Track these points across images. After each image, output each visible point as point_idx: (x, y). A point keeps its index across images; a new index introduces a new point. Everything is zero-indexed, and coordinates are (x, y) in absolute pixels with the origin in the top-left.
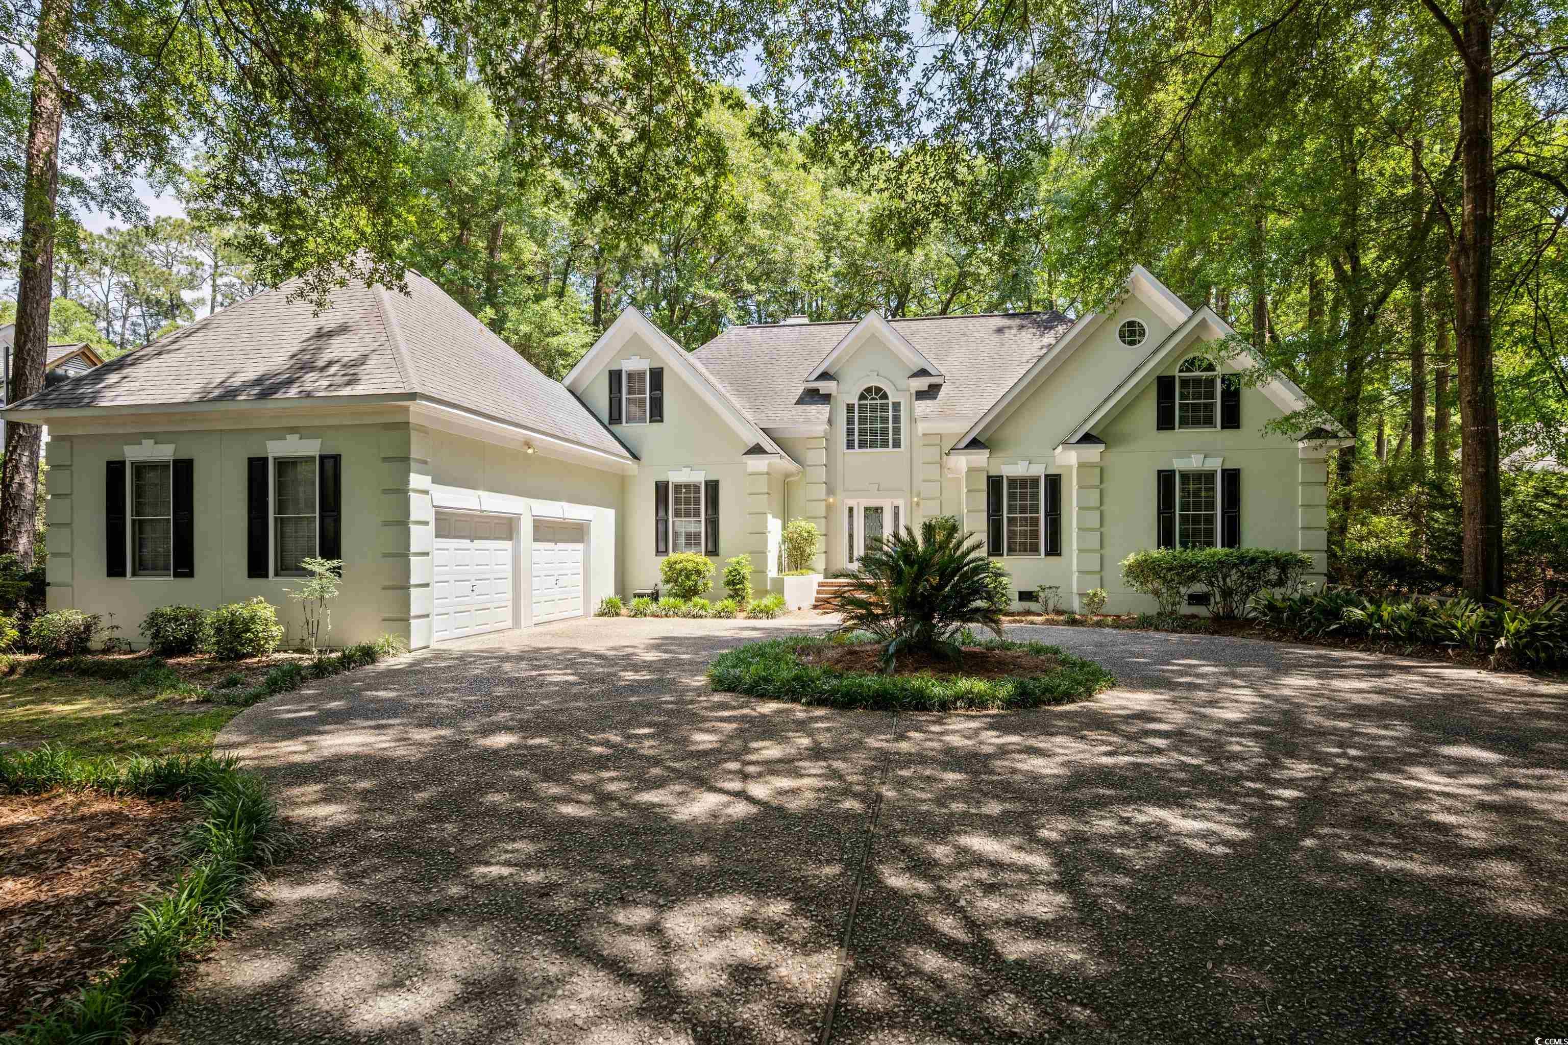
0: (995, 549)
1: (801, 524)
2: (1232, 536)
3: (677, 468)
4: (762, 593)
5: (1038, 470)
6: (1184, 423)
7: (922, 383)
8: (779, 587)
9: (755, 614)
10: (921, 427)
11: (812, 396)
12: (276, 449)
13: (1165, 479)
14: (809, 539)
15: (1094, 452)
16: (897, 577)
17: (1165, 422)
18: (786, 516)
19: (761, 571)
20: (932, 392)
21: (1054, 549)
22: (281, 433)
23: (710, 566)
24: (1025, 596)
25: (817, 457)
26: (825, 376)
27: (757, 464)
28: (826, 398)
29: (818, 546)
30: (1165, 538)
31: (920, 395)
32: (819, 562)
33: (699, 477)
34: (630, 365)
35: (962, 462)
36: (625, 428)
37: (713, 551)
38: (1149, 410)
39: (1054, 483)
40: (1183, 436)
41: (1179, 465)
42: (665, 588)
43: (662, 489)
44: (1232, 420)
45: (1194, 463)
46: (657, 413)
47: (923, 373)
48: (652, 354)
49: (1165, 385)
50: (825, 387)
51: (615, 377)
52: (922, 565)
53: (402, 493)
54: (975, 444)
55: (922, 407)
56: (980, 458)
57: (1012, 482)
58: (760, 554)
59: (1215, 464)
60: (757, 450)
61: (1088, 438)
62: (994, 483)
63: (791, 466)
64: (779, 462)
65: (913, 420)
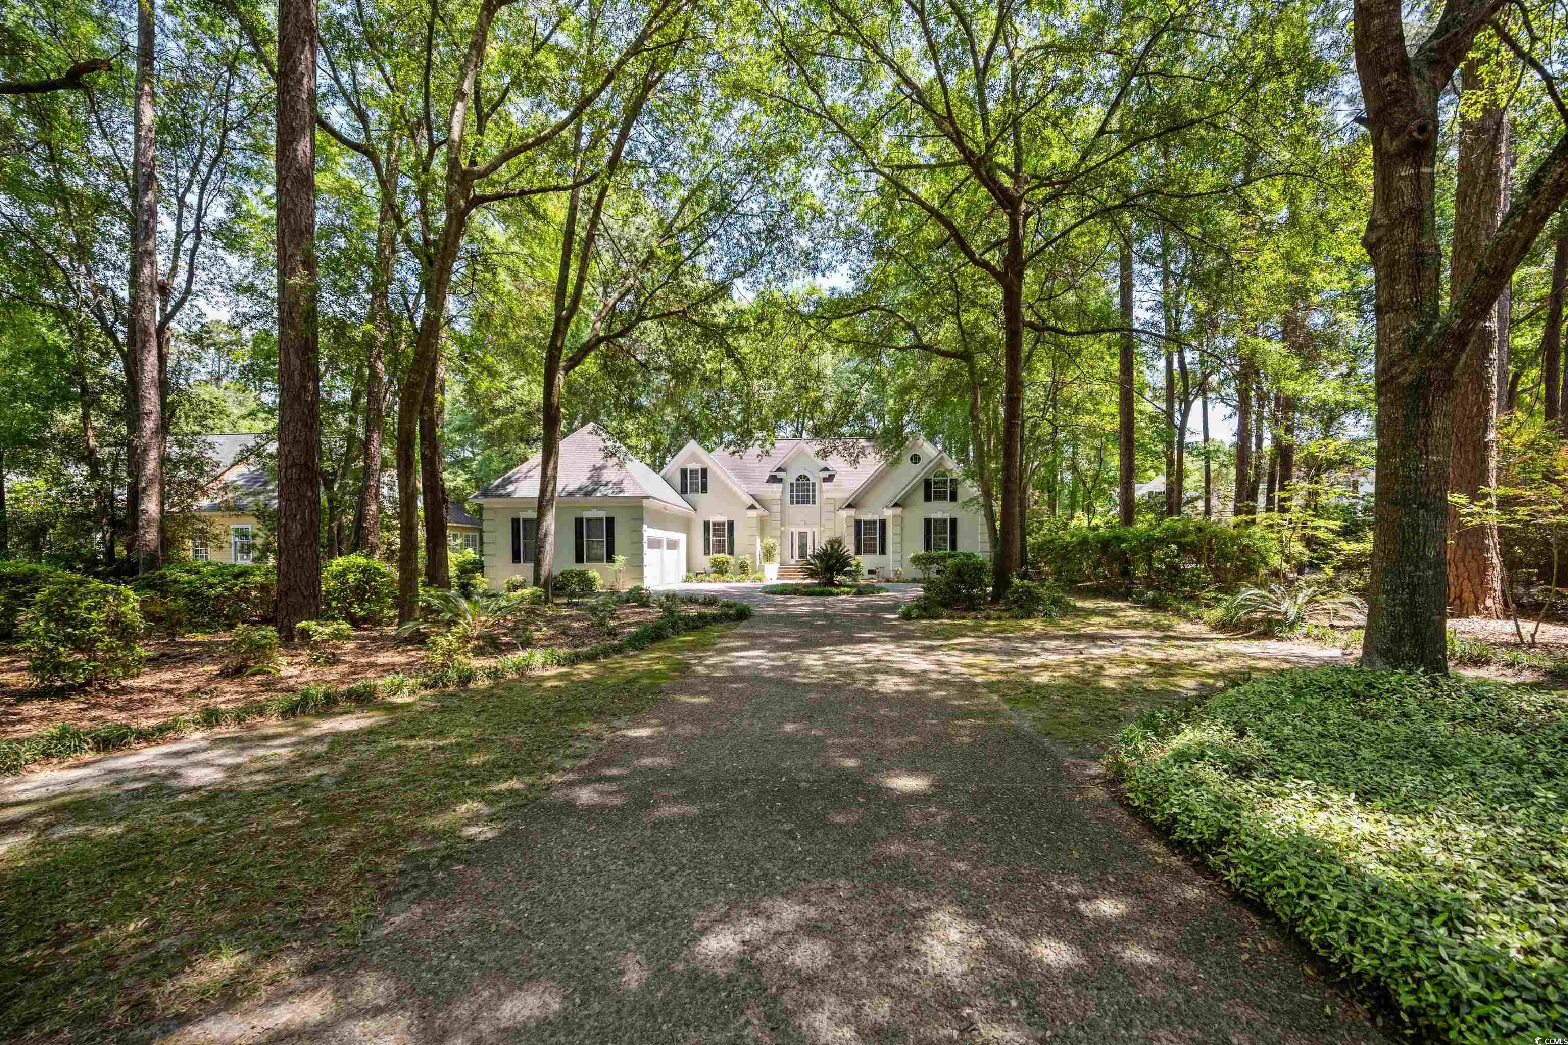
0: (858, 552)
1: (770, 541)
2: (954, 546)
3: (716, 514)
4: (755, 572)
5: (876, 517)
6: (935, 498)
7: (826, 474)
8: (762, 570)
9: (754, 580)
10: (825, 495)
11: (773, 479)
12: (587, 514)
13: (928, 522)
14: (774, 548)
15: (898, 511)
16: (822, 561)
17: (927, 498)
18: (762, 535)
19: (754, 562)
20: (830, 478)
21: (883, 552)
22: (589, 509)
23: (732, 560)
24: (871, 572)
25: (776, 508)
26: (780, 470)
27: (752, 513)
28: (780, 480)
29: (778, 550)
30: (928, 547)
31: (825, 480)
32: (777, 558)
33: (724, 519)
34: (690, 466)
35: (844, 514)
36: (689, 495)
37: (731, 553)
38: (921, 493)
39: (883, 523)
40: (934, 504)
41: (933, 516)
42: (709, 570)
43: (707, 524)
44: (954, 497)
45: (939, 516)
46: (704, 489)
47: (826, 469)
48: (701, 462)
49: (927, 483)
50: (780, 475)
51: (684, 472)
52: (830, 556)
53: (640, 532)
54: (850, 506)
55: (826, 485)
56: (852, 512)
57: (866, 522)
58: (753, 554)
59: (947, 516)
60: (752, 507)
61: (896, 505)
62: (858, 523)
63: (766, 513)
64: (760, 511)
65: (821, 492)
